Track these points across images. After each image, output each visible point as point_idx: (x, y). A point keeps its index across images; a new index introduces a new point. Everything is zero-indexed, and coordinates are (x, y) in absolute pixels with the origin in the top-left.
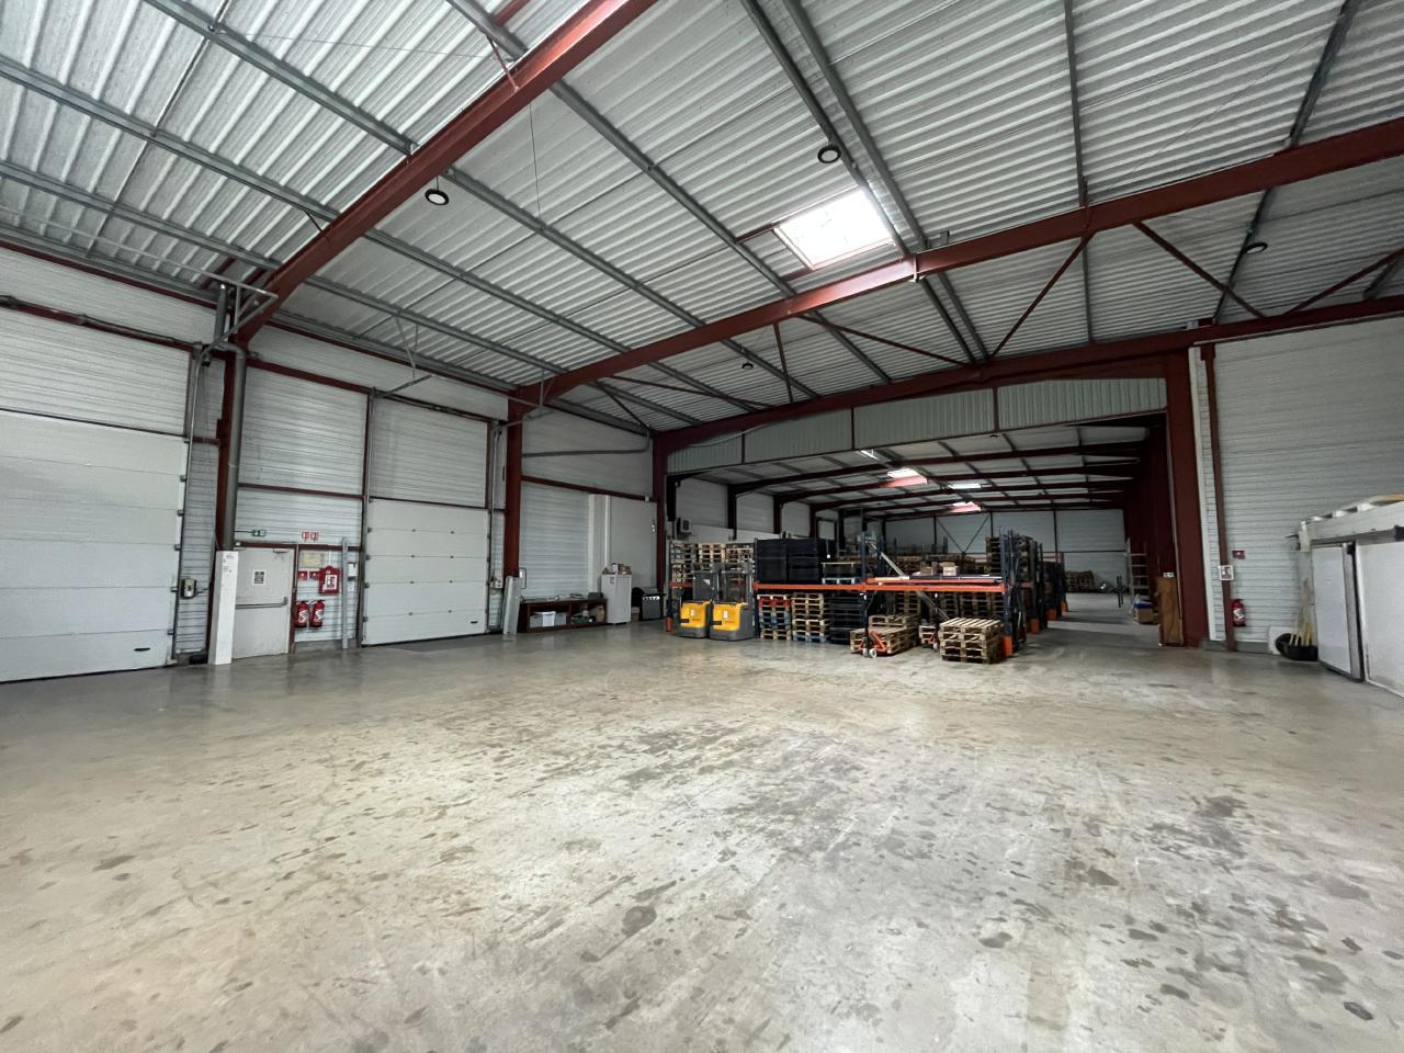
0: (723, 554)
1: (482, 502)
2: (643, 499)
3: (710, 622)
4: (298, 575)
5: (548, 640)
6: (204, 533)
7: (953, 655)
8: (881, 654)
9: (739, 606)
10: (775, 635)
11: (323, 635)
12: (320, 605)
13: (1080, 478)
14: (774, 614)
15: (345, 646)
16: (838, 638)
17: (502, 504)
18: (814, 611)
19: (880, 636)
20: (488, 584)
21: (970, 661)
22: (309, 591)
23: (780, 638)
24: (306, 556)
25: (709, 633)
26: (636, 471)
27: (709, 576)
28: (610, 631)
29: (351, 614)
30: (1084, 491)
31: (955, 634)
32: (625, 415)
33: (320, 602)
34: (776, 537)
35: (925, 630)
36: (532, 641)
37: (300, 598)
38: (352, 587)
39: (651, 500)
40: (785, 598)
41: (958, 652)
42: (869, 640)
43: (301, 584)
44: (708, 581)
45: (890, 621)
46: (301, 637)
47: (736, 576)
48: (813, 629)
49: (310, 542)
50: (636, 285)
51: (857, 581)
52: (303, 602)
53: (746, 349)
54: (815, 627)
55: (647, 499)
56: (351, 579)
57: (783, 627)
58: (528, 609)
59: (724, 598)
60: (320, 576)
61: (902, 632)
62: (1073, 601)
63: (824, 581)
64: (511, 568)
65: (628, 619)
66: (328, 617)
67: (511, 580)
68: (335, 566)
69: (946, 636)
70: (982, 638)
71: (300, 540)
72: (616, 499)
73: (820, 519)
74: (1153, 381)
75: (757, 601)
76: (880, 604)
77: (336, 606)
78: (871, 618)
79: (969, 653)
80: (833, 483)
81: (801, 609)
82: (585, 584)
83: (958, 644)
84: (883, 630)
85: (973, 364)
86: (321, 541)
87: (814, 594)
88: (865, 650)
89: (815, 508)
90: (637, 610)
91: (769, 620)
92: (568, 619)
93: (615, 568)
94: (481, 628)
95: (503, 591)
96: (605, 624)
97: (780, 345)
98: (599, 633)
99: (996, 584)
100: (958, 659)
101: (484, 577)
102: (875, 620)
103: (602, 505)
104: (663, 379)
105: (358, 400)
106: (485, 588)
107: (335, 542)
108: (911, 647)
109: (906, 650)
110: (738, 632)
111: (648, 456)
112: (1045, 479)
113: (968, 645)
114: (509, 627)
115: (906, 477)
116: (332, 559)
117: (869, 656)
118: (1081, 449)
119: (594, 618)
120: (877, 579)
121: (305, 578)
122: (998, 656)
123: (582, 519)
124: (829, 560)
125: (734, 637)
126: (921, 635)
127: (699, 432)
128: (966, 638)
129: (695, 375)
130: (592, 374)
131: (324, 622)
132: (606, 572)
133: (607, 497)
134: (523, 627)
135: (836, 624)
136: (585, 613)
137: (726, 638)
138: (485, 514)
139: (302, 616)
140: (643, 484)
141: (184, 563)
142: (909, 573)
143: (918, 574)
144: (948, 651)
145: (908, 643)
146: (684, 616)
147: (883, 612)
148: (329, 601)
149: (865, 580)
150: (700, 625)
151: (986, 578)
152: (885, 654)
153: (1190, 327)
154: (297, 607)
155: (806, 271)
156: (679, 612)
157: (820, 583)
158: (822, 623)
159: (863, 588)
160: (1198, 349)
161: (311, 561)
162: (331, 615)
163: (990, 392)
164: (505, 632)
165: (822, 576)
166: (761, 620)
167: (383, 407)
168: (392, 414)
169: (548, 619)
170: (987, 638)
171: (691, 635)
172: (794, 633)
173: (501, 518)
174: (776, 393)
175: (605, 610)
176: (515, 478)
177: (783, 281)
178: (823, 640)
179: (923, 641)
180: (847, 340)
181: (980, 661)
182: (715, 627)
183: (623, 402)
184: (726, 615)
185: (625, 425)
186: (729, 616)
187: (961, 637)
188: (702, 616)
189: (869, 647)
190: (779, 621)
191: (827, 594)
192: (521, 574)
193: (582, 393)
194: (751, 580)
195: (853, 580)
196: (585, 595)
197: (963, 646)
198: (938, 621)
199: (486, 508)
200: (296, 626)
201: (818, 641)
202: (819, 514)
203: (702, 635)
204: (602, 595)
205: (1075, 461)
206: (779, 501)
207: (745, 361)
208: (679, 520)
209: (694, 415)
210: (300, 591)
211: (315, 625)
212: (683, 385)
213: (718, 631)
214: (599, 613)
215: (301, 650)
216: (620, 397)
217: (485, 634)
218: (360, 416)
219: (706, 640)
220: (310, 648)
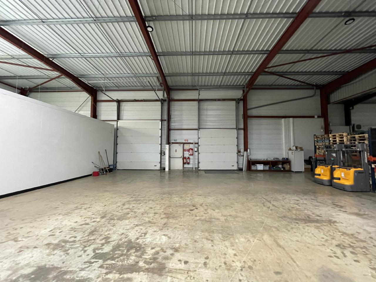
1: (235, 127)
2: (313, 117)
3: (332, 177)
4: (184, 150)
5: (261, 175)
6: (165, 141)
9: (353, 170)
11: (190, 166)
12: (189, 158)
15: (194, 169)
20: (237, 153)
22: (187, 154)
24: (185, 145)
25: (331, 183)
26: (311, 106)
27: (335, 152)
28: (293, 175)
29: (197, 161)
32: (297, 83)
33: (189, 157)
36: (254, 175)
37: (185, 156)
38: (197, 153)
39: (319, 117)
43: (185, 152)
44: (334, 155)
46: (186, 166)
47: (356, 151)
49: (186, 142)
50: (247, 16)
52: (185, 157)
53: (346, 12)
55: (316, 117)
56: (196, 151)
58: (251, 163)
59: (346, 165)
60: (189, 150)
64: (246, 149)
65: (303, 170)
66: (191, 161)
67: (245, 152)
68: (192, 148)
71: (184, 142)
72: (296, 119)
75: (372, 168)
77: (193, 159)
82: (282, 154)
86: (189, 141)
92: (270, 168)
93: (294, 148)
94: (235, 168)
95: (243, 156)
96: (290, 171)
98: (287, 175)
101: (236, 151)
103: (289, 123)
105: (196, 103)
106: (236, 155)
107: (192, 142)
110: (351, 186)
114: (245, 168)
116: (191, 146)
119: (284, 168)
121: (186, 151)
123: (280, 129)
125: (347, 188)
129: (319, 47)
130: (262, 69)
131: (190, 162)
132: (290, 149)
133: (291, 119)
134: (249, 168)
136: (280, 166)
137: (342, 188)
139: (185, 160)
140: (314, 111)
141: (162, 148)
146: (317, 172)
148: (191, 157)
150: (326, 178)
154: (184, 158)
161: (187, 147)
162: (192, 161)
164: (244, 170)
167: (202, 103)
168: (205, 105)
169: (260, 167)
171: (321, 183)
175: (290, 165)
176: (246, 117)
182: (335, 181)
183: (289, 77)
184: (343, 175)
185: (299, 87)
186: (346, 176)
188: (328, 173)
192: (249, 150)
196: (280, 158)
199: (236, 129)
200: (184, 163)
203: (328, 184)
204: (288, 159)
208: (354, 125)
209: (343, 69)
210: (184, 154)
211: (189, 163)
212: (315, 55)
213: (336, 183)
214: (287, 167)
215: (185, 169)
216: (284, 75)
217: (237, 170)
218: (197, 107)
219: (330, 187)
220: (187, 169)
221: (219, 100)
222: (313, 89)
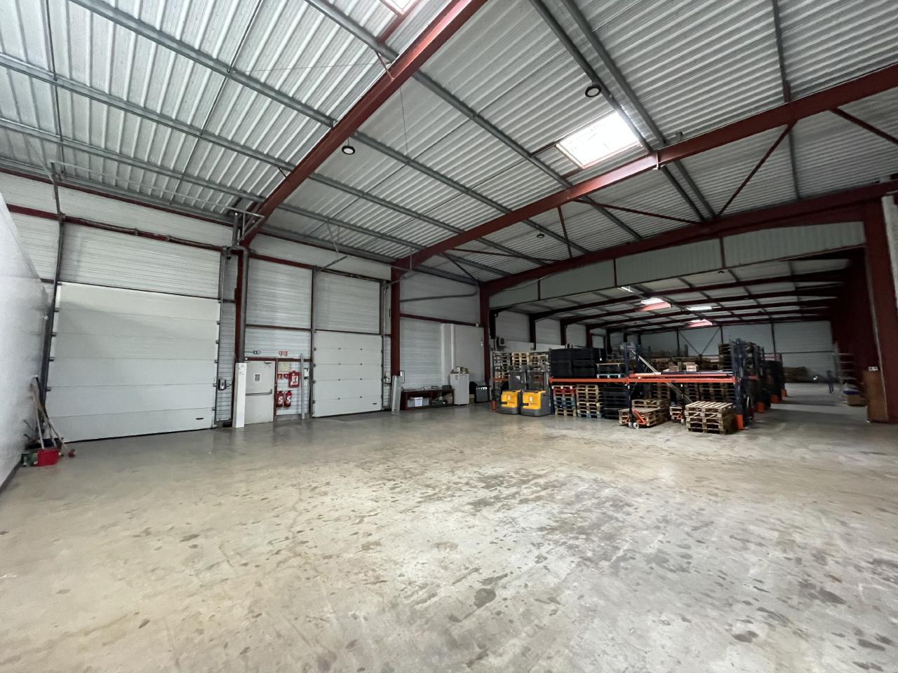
0: (528, 359)
1: (377, 331)
2: (475, 325)
3: (520, 403)
4: (277, 376)
5: (419, 415)
6: (229, 354)
7: (696, 427)
8: (641, 427)
9: (540, 393)
10: (565, 413)
11: (291, 411)
12: (289, 393)
13: (793, 299)
14: (564, 399)
15: (303, 418)
16: (610, 415)
17: (389, 332)
18: (592, 397)
19: (641, 414)
20: (382, 381)
21: (709, 432)
22: (283, 385)
23: (568, 415)
24: (281, 364)
25: (520, 411)
26: (470, 307)
27: (519, 374)
28: (457, 410)
29: (306, 399)
30: (796, 308)
31: (698, 413)
32: (462, 273)
33: (289, 391)
34: (563, 347)
35: (674, 410)
36: (410, 416)
37: (279, 389)
38: (306, 383)
39: (480, 326)
40: (571, 388)
41: (700, 425)
42: (633, 416)
43: (280, 381)
44: (518, 377)
45: (648, 403)
46: (281, 412)
47: (537, 373)
48: (591, 409)
49: (283, 357)
50: (467, 191)
51: (622, 376)
52: (281, 392)
53: (539, 225)
54: (593, 407)
55: (477, 325)
56: (306, 378)
57: (571, 407)
58: (406, 396)
59: (530, 388)
60: (289, 376)
61: (657, 411)
62: (790, 389)
63: (598, 376)
64: (395, 371)
65: (467, 401)
66: (293, 400)
67: (395, 378)
68: (297, 371)
69: (690, 414)
70: (719, 416)
71: (278, 356)
72: (456, 326)
73: (593, 334)
74: (852, 224)
75: (552, 390)
76: (640, 391)
77: (298, 394)
78: (633, 401)
79: (709, 426)
80: (602, 310)
81: (582, 396)
82: (440, 380)
83: (701, 420)
84: (643, 409)
85: (704, 222)
86: (290, 356)
87: (591, 385)
88: (630, 423)
89: (589, 327)
90: (473, 396)
91: (560, 403)
92: (430, 402)
93: (459, 369)
94: (379, 408)
95: (391, 384)
96: (453, 405)
97: (562, 221)
98: (449, 411)
99: (728, 377)
100: (701, 431)
101: (380, 376)
102: (636, 403)
103: (449, 330)
104: (486, 248)
105: (308, 273)
106: (380, 383)
107: (296, 356)
108: (663, 422)
109: (660, 423)
110: (540, 410)
111: (477, 298)
112: (763, 301)
113: (708, 421)
114: (396, 406)
115: (654, 304)
116: (295, 367)
117: (633, 427)
118: (793, 278)
119: (446, 401)
120: (637, 374)
121: (281, 378)
122: (732, 428)
123: (437, 339)
124: (602, 362)
125: (537, 414)
126: (671, 413)
127: (509, 281)
128: (706, 415)
129: (506, 245)
130: (440, 248)
131: (292, 404)
132: (453, 372)
133: (452, 325)
134: (403, 406)
135: (609, 406)
136: (441, 398)
137: (531, 414)
138: (380, 337)
139: (280, 400)
140: (475, 317)
141: (220, 370)
142: (660, 370)
143: (667, 370)
144: (692, 425)
145: (661, 418)
146: (503, 400)
147: (642, 397)
148: (294, 391)
149: (628, 375)
150: (514, 406)
151: (720, 372)
152: (645, 427)
153: (883, 181)
154: (277, 394)
155: (579, 170)
156: (500, 397)
157: (595, 377)
158: (598, 405)
159: (627, 381)
160: (891, 197)
161: (285, 368)
162: (295, 399)
163: (716, 242)
164: (393, 409)
165: (597, 373)
166: (555, 403)
167: (322, 276)
168: (326, 280)
169: (419, 402)
170: (724, 415)
171: (508, 412)
172: (579, 411)
173: (388, 340)
174: (560, 252)
175: (453, 396)
176: (396, 316)
177: (564, 178)
178: (599, 416)
179: (673, 417)
180: (609, 213)
181: (718, 432)
182: (524, 407)
183: (461, 264)
184: (531, 400)
185: (462, 279)
186: (533, 400)
187: (702, 415)
188: (516, 399)
189: (633, 421)
190: (567, 403)
191: (600, 385)
192: (401, 373)
193: (434, 261)
194: (547, 376)
195: (619, 376)
196: (440, 386)
197: (704, 421)
198: (683, 403)
199: (380, 334)
200: (277, 406)
201: (596, 417)
202: (592, 331)
203: (516, 412)
204: (450, 387)
205: (789, 286)
206: (564, 323)
207: (539, 232)
208: (498, 338)
209: (506, 270)
210: (279, 385)
211: (287, 406)
212: (499, 252)
213: (526, 409)
214: (449, 398)
215: (279, 419)
216: (459, 261)
217: (381, 411)
218: (309, 282)
219: (518, 416)
220: (284, 419)
221: (355, 276)
222: (474, 285)
